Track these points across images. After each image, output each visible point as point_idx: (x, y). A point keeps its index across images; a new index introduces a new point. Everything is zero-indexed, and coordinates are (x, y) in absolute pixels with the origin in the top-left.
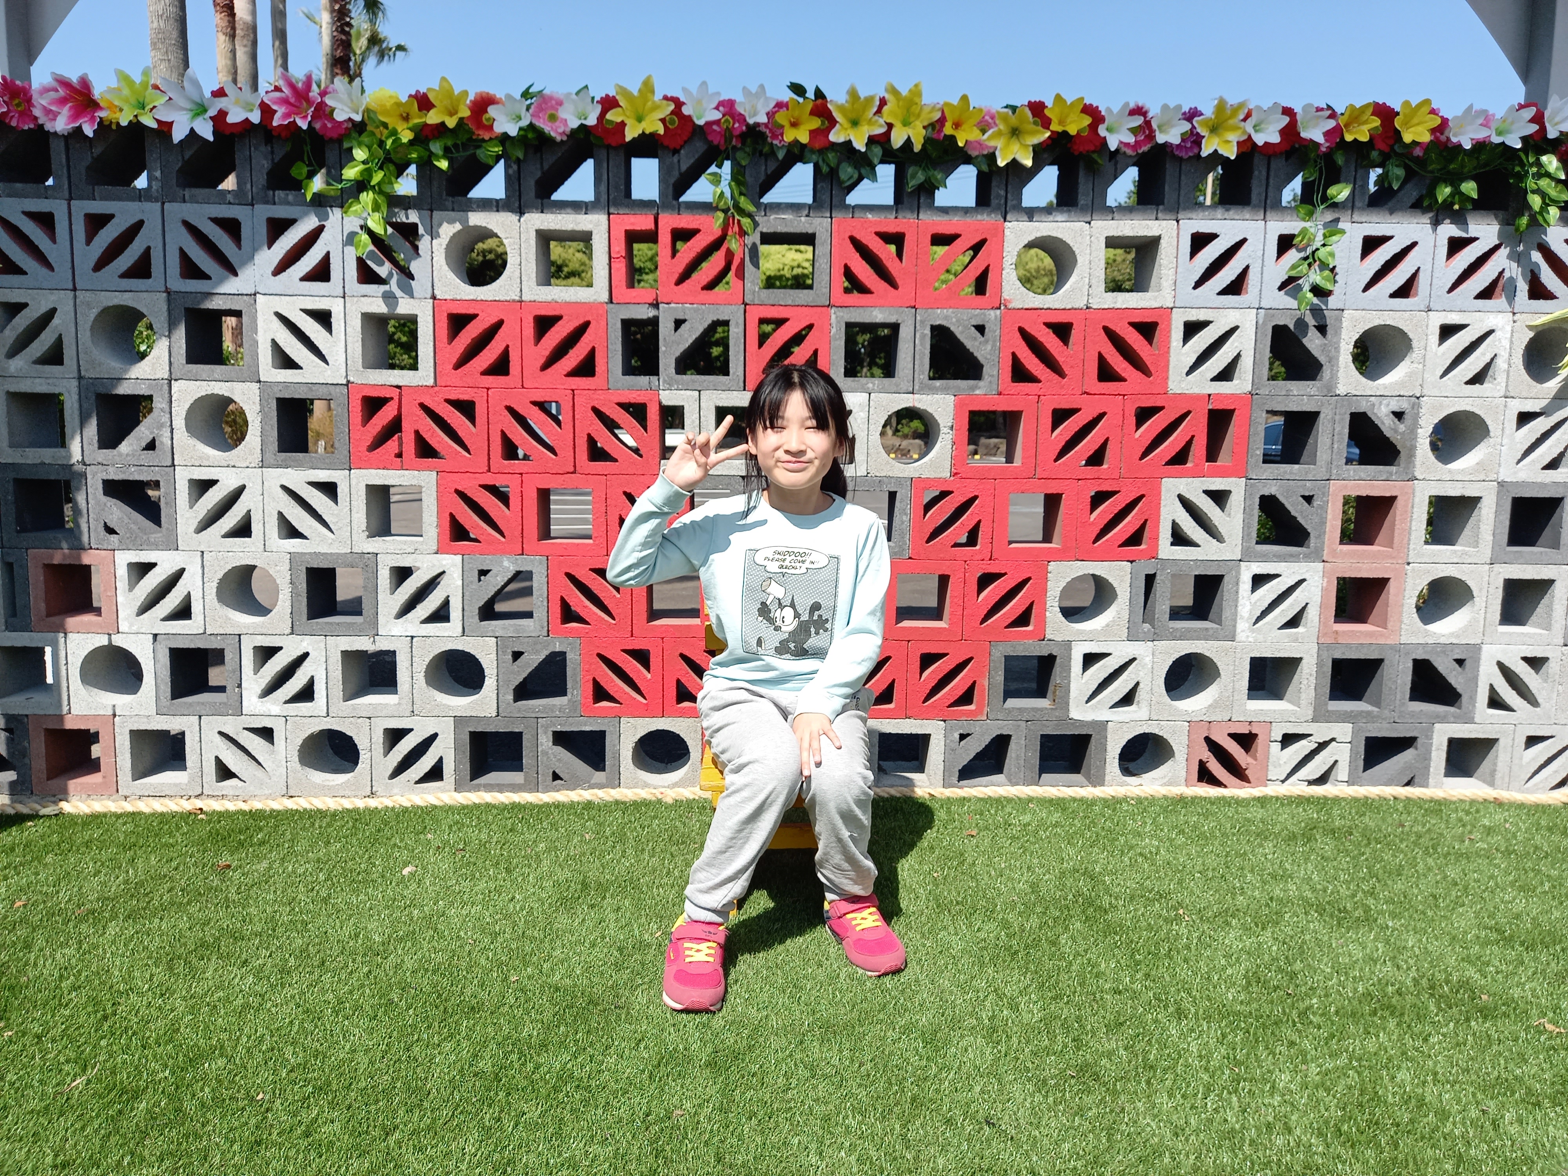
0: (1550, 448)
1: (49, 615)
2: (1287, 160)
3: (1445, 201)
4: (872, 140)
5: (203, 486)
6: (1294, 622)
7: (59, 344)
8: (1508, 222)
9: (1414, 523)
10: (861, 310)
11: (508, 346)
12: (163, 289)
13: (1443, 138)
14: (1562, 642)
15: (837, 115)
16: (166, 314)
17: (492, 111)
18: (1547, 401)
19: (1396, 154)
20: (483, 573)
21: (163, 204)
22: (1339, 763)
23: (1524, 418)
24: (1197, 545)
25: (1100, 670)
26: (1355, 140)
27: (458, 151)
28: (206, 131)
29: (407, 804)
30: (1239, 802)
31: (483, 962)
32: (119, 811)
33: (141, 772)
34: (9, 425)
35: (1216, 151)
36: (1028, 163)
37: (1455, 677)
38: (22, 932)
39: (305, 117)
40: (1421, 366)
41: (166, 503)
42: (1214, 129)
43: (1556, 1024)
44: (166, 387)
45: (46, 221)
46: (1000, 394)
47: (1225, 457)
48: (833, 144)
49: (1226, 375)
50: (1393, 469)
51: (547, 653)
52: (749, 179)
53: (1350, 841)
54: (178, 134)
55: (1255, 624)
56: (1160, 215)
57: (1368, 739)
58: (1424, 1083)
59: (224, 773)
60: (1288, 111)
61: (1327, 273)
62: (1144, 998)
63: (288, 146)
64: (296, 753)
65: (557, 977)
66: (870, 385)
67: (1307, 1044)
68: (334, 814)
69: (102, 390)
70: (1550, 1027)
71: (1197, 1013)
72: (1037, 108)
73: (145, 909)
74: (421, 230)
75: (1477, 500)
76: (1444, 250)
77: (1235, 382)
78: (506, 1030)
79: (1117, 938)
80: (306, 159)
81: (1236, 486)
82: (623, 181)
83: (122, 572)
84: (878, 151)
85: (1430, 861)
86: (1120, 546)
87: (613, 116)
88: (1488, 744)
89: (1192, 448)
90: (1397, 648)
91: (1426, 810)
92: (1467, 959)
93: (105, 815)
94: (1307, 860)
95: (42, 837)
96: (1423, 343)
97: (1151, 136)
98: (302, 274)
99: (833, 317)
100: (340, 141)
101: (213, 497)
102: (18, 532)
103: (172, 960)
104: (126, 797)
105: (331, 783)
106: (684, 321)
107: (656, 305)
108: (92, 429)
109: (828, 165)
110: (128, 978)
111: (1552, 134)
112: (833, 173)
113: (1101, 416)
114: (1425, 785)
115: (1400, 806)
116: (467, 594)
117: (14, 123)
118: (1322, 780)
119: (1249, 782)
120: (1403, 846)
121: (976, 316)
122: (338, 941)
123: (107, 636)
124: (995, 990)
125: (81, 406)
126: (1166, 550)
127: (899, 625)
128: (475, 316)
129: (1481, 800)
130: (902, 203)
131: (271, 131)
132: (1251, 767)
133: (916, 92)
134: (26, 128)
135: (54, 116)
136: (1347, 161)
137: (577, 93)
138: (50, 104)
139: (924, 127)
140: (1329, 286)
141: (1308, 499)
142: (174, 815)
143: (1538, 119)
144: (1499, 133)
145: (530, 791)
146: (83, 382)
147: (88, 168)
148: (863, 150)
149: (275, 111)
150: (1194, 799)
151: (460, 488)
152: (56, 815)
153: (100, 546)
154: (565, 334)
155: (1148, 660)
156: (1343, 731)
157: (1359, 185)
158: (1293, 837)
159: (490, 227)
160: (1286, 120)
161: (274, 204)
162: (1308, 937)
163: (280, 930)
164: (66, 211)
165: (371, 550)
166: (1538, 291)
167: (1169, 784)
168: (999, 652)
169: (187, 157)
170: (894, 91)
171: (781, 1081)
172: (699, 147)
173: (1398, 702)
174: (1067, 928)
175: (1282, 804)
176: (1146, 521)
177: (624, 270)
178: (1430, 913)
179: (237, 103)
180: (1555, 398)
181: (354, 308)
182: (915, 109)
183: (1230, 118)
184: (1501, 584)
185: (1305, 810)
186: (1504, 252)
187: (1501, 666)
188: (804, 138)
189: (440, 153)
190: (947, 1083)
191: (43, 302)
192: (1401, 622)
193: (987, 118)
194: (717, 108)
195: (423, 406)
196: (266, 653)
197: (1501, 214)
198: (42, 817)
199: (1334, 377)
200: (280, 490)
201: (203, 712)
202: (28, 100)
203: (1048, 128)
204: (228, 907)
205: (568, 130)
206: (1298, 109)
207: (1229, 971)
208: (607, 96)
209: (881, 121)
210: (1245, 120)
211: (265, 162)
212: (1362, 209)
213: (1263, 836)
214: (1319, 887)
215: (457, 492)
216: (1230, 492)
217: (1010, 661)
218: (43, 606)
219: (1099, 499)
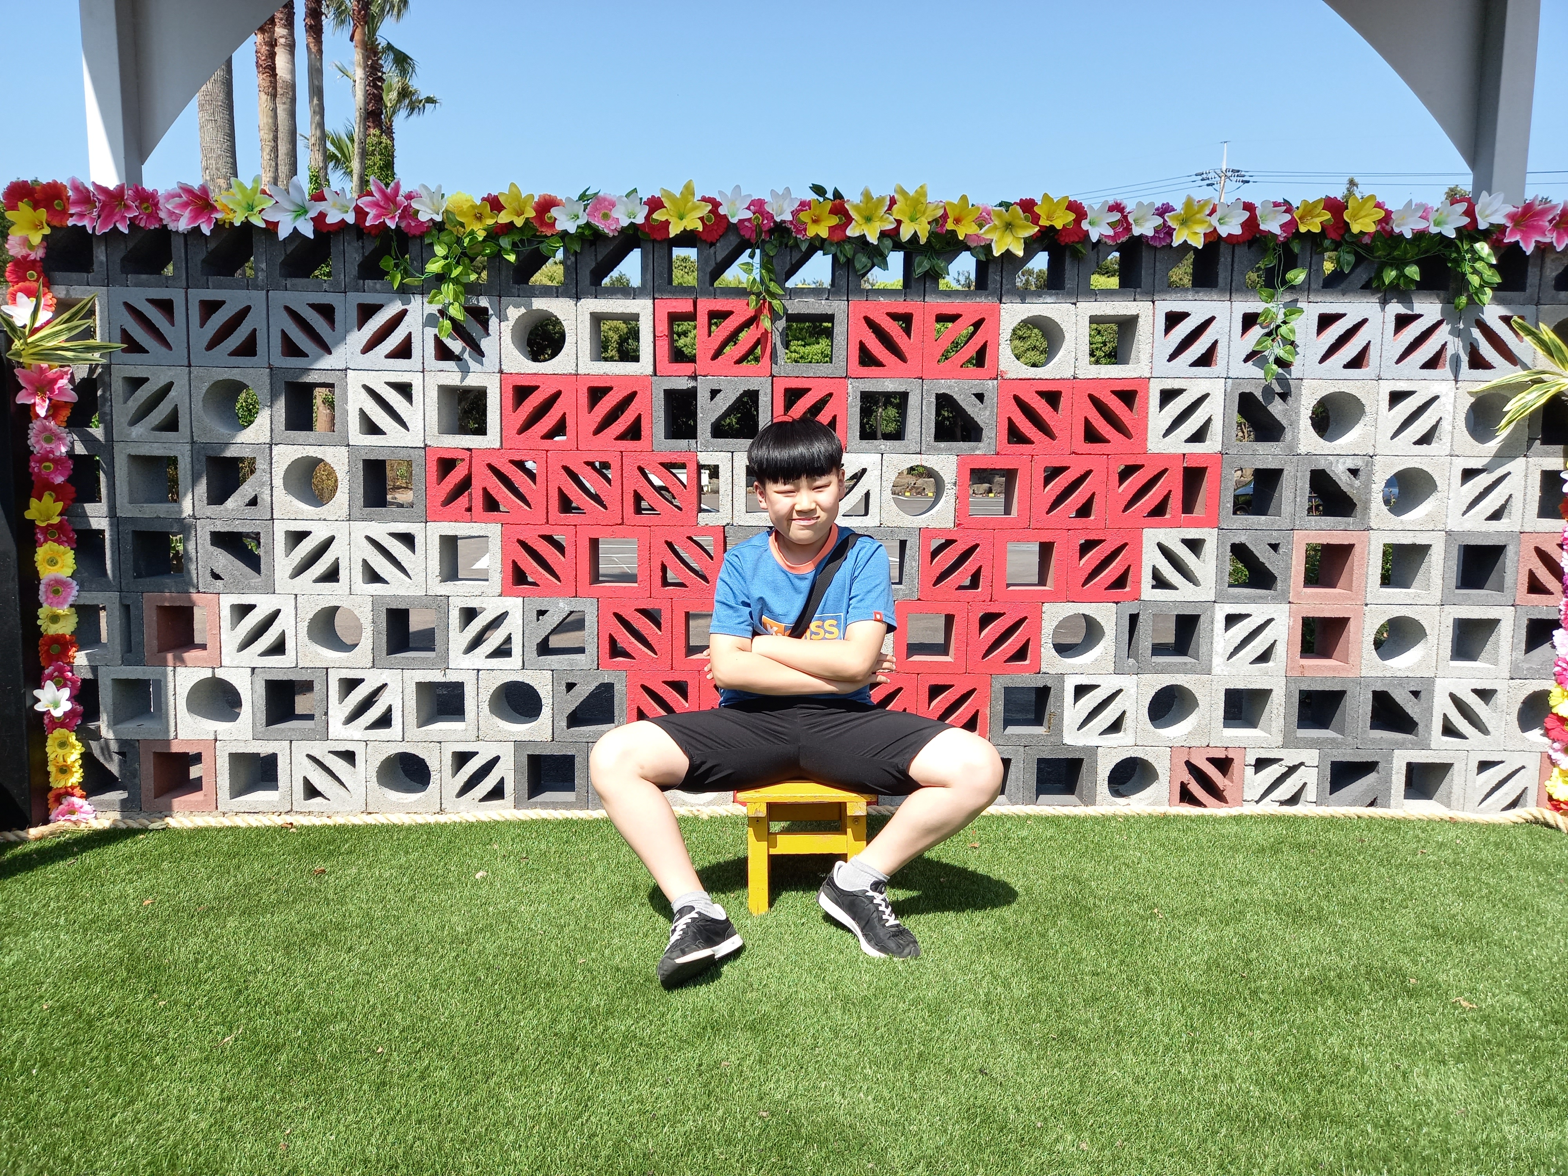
0: (1492, 501)
1: (160, 651)
2: (1249, 248)
3: (1391, 282)
4: (883, 234)
5: (297, 537)
6: (1264, 657)
7: (175, 412)
8: (1448, 302)
9: (1370, 568)
10: (874, 381)
11: (565, 414)
12: (267, 366)
13: (1388, 228)
14: (1508, 675)
15: (852, 213)
16: (269, 387)
17: (554, 212)
18: (1488, 459)
19: (1347, 242)
20: (541, 613)
21: (268, 291)
22: (1308, 785)
23: (1468, 474)
24: (1176, 589)
25: (1090, 701)
26: (1309, 231)
27: (524, 246)
28: (307, 230)
29: (472, 819)
30: (1216, 820)
31: (553, 948)
32: (219, 826)
33: (238, 791)
34: (130, 483)
35: (1185, 241)
36: (1020, 253)
37: (1411, 708)
38: (155, 924)
39: (393, 218)
40: (1373, 428)
41: (266, 552)
42: (1184, 222)
43: (1470, 1001)
44: (267, 451)
45: (166, 307)
46: (998, 454)
47: (1200, 510)
48: (849, 238)
49: (1198, 436)
50: (1351, 520)
51: (597, 684)
52: (777, 268)
53: (1313, 853)
54: (283, 233)
55: (1228, 659)
56: (1137, 297)
57: (1333, 764)
58: (1351, 1046)
59: (311, 792)
60: (1249, 207)
61: (1288, 347)
62: (1117, 980)
63: (377, 243)
64: (375, 774)
65: (617, 959)
66: (883, 447)
67: (1255, 1016)
68: (409, 828)
69: (212, 453)
70: (1465, 1004)
71: (1163, 991)
72: (1028, 206)
73: (257, 906)
74: (491, 312)
75: (1427, 547)
76: (1391, 325)
77: (1207, 443)
78: (578, 1000)
79: (1098, 932)
80: (393, 253)
81: (1209, 536)
82: (666, 270)
83: (226, 613)
84: (888, 243)
85: (1383, 870)
86: (1106, 589)
87: (659, 216)
88: (1444, 769)
89: (1170, 502)
90: (1359, 681)
91: (1386, 828)
92: (1404, 952)
93: (207, 829)
94: (1272, 868)
95: (155, 847)
96: (1374, 409)
97: (1128, 229)
98: (387, 352)
99: (850, 387)
100: (422, 237)
101: (306, 547)
102: (135, 578)
103: (287, 947)
104: (224, 814)
105: (405, 801)
106: (719, 391)
107: (694, 377)
108: (202, 488)
109: (845, 256)
110: (253, 960)
111: (1483, 225)
112: (850, 262)
113: (1088, 473)
114: (1387, 805)
115: (1363, 825)
116: (526, 632)
117: (142, 224)
118: (1294, 800)
119: (1227, 802)
120: (1360, 858)
121: (977, 385)
122: (428, 932)
123: (211, 670)
124: (991, 973)
125: (193, 467)
126: (1148, 592)
127: (910, 659)
128: (537, 387)
129: (1438, 819)
130: (910, 288)
131: (362, 229)
132: (1228, 788)
133: (922, 193)
134: (152, 228)
135: (177, 218)
136: (1303, 249)
137: (628, 196)
138: (174, 208)
139: (929, 223)
140: (1290, 359)
141: (1275, 547)
142: (268, 828)
143: (1470, 212)
144: (1437, 224)
145: (581, 808)
146: (196, 446)
147: (203, 261)
148: (876, 243)
149: (368, 213)
150: (1176, 818)
151: (522, 538)
152: (163, 829)
153: (206, 590)
154: (615, 403)
155: (1133, 691)
156: (1311, 756)
157: (1314, 270)
158: (1262, 850)
159: (550, 310)
160: (1247, 214)
161: (364, 291)
162: (1265, 932)
163: (376, 924)
164: (184, 299)
165: (443, 594)
166: (1478, 362)
167: (1154, 804)
168: (999, 683)
169: (288, 252)
170: (903, 192)
171: (810, 1041)
172: (733, 241)
173: (1360, 730)
174: (1055, 923)
175: (1256, 822)
176: (1129, 566)
177: (667, 346)
178: (1376, 913)
179: (334, 206)
180: (1496, 456)
181: (432, 381)
182: (921, 208)
183: (1197, 213)
184: (1451, 623)
185: (1275, 828)
186: (1445, 328)
187: (1453, 697)
188: (824, 234)
189: (509, 248)
190: (948, 1044)
191: (162, 377)
192: (1362, 657)
193: (984, 214)
194: (748, 208)
195: (490, 467)
196: (350, 685)
197: (1442, 293)
198: (151, 831)
199: (1296, 440)
200: (365, 542)
201: (293, 737)
202: (156, 205)
203: (1037, 224)
204: (328, 904)
205: (619, 227)
206: (1258, 204)
207: (1194, 959)
208: (653, 196)
209: (891, 218)
210: (1210, 215)
211: (356, 256)
212: (1317, 291)
213: (1234, 849)
214: (1280, 891)
215: (519, 541)
216: (1204, 540)
217: (1009, 692)
218: (155, 642)
219: (1087, 547)
